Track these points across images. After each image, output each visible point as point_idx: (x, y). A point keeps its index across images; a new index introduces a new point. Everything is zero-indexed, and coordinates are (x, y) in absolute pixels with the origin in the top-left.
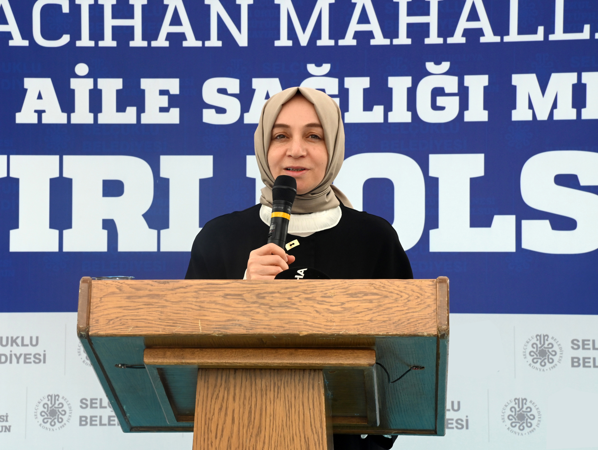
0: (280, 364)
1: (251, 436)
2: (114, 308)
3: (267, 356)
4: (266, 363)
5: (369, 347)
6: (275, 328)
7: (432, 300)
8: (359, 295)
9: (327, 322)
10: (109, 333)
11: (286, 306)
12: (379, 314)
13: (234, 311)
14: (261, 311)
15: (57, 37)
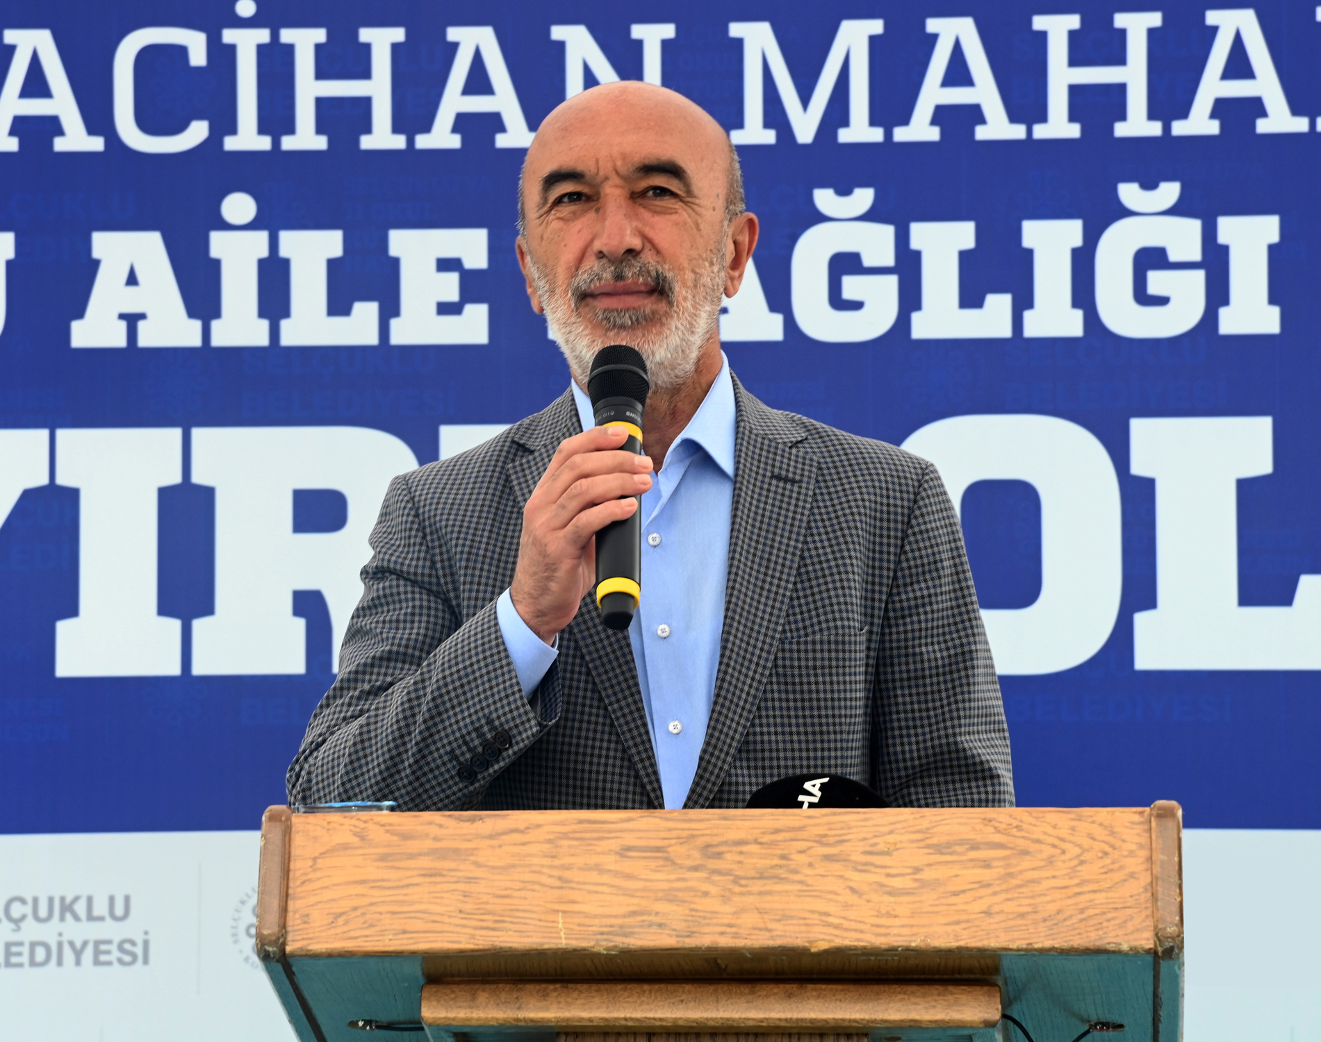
0: (761, 1021)
2: (348, 883)
3: (729, 1002)
4: (728, 1019)
5: (984, 978)
6: (747, 932)
7: (1141, 860)
8: (958, 849)
9: (877, 916)
10: (336, 949)
11: (776, 877)
12: (1009, 896)
13: (644, 890)
14: (713, 890)
15: (177, 127)
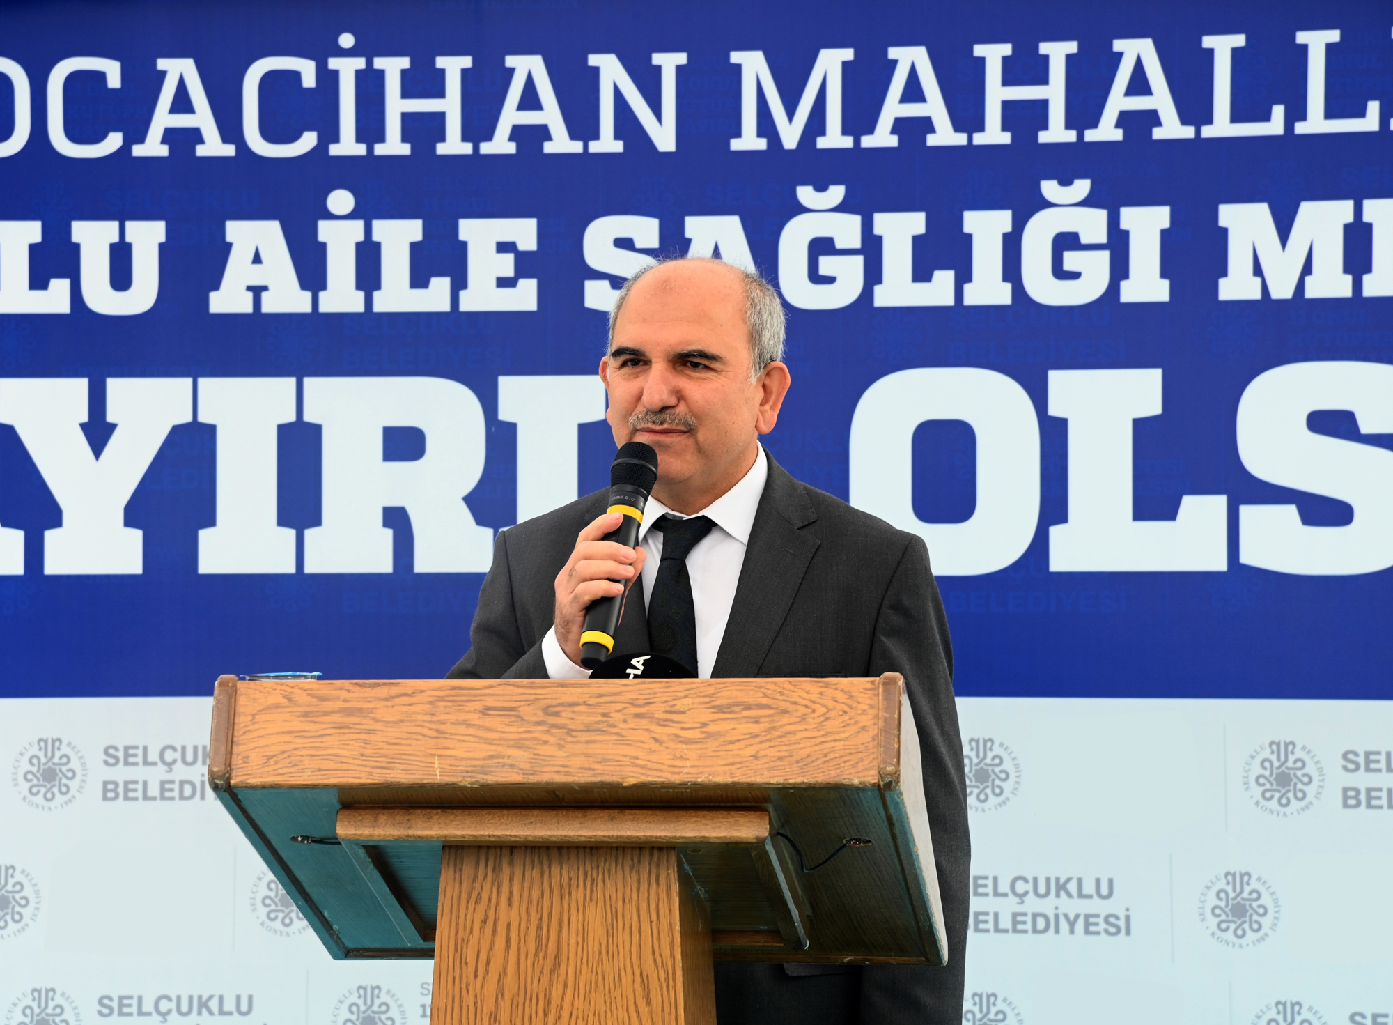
0: (590, 837)
1: (542, 973)
2: (278, 733)
3: (567, 823)
4: (565, 836)
5: (757, 805)
6: (575, 771)
7: (870, 717)
8: (735, 709)
9: (673, 759)
10: (268, 782)
11: (599, 730)
12: (772, 744)
13: (500, 739)
14: (551, 739)
15: (292, 137)
